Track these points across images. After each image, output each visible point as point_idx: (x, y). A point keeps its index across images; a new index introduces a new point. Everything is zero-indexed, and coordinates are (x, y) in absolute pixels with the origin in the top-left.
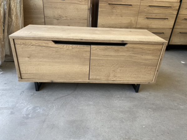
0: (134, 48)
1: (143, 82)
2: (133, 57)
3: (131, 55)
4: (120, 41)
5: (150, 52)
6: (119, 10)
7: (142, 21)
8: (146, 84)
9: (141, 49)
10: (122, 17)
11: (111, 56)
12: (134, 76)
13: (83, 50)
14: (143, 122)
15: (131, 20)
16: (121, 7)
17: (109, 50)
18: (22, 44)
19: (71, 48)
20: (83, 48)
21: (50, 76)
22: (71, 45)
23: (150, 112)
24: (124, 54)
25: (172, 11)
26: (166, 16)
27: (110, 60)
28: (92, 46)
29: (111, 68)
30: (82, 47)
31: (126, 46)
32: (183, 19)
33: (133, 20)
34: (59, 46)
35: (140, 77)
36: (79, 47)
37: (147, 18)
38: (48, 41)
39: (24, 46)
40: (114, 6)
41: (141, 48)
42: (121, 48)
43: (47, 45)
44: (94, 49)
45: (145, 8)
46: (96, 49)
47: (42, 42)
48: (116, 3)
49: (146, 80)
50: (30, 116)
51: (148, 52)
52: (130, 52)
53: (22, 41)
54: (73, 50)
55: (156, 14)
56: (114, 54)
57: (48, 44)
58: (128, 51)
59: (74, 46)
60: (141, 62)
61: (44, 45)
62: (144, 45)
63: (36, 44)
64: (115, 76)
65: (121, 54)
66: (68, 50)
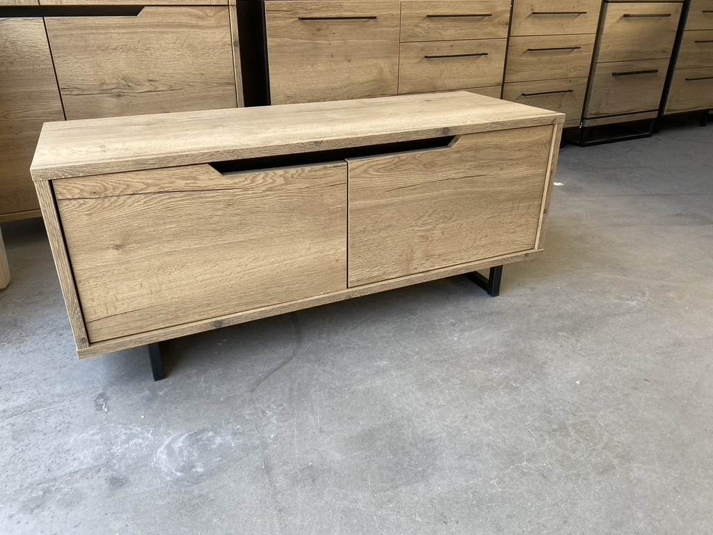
0: (477, 149)
1: (509, 256)
2: (475, 179)
3: (470, 173)
4: (438, 130)
5: (524, 154)
6: (336, 37)
7: (413, 68)
8: (518, 260)
9: (497, 150)
10: (350, 61)
11: (413, 187)
12: (483, 243)
13: (323, 181)
14: (568, 372)
15: (381, 71)
16: (341, 27)
17: (406, 167)
18: (86, 195)
19: (280, 181)
20: (322, 173)
21: (209, 305)
22: (280, 172)
23: (566, 339)
24: (452, 173)
25: (493, 29)
26: (479, 46)
27: (411, 201)
28: (353, 163)
29: (416, 229)
30: (318, 173)
31: (455, 146)
32: (525, 52)
33: (386, 70)
34: (236, 181)
35: (499, 243)
36: (309, 171)
37: (426, 57)
38: (196, 168)
39: (100, 201)
40: (318, 27)
41: (497, 147)
42: (442, 154)
43: (192, 184)
44: (358, 171)
45: (417, 26)
46: (365, 171)
47: (174, 174)
48: (324, 15)
49: (517, 248)
50: (200, 470)
51: (517, 155)
52: (468, 164)
53: (90, 184)
54: (289, 187)
55: (452, 43)
56: (422, 181)
57: (195, 178)
58: (460, 161)
59: (292, 171)
60: (501, 192)
61: (181, 184)
62: (503, 133)
63: (148, 185)
64: (428, 256)
65: (440, 176)
66: (270, 189)
